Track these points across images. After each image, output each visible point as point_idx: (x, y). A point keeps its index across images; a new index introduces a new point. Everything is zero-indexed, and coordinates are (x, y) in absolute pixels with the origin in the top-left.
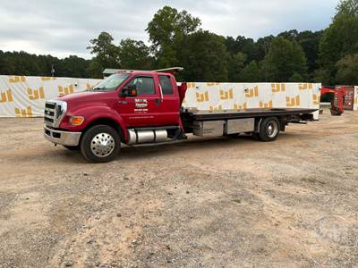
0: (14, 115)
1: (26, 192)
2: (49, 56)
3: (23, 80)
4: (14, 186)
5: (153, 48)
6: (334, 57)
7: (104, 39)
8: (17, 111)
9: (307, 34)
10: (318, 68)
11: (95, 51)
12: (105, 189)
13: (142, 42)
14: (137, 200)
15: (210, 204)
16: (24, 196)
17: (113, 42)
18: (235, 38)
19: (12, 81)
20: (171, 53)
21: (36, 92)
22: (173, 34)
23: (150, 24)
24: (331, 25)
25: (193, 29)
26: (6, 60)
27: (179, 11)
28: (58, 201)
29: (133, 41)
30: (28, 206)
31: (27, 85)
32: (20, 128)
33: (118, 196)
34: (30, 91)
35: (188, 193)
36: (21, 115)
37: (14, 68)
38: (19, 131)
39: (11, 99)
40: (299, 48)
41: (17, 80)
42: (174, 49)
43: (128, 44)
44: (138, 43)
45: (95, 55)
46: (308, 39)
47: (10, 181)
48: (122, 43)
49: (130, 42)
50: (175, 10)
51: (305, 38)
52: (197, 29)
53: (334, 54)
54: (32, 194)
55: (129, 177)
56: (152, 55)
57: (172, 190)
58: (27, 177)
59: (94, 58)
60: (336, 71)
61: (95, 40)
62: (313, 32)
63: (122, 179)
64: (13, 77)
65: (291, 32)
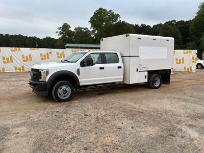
0: (14, 71)
1: (17, 127)
2: (35, 37)
3: (20, 50)
4: (9, 122)
5: (93, 32)
6: (198, 35)
7: (66, 27)
8: (16, 68)
9: (181, 22)
10: (189, 42)
11: (60, 34)
12: (72, 123)
13: (87, 28)
14: (96, 134)
15: (152, 138)
16: (16, 130)
17: (70, 29)
18: (140, 25)
19: (12, 50)
20: (103, 34)
21: (27, 57)
22: (104, 23)
23: (91, 18)
24: (196, 17)
25: (115, 21)
26: (11, 39)
27: (108, 10)
28: (40, 136)
29: (82, 28)
30: (18, 140)
31: (22, 53)
32: (17, 79)
33: (82, 130)
34: (23, 57)
35: (132, 128)
36: (18, 71)
37: (15, 44)
38: (17, 81)
39: (12, 62)
40: (178, 30)
41: (16, 50)
42: (105, 32)
43: (79, 30)
44: (85, 29)
45: (60, 36)
46: (182, 25)
47: (7, 117)
48: (76, 29)
49: (80, 28)
50: (105, 10)
51: (181, 24)
52: (118, 20)
53: (198, 33)
54: (22, 129)
55: (87, 113)
56: (92, 36)
57: (120, 125)
58: (19, 114)
59: (59, 38)
60: (200, 43)
61: (61, 28)
62: (185, 21)
63: (83, 115)
64: (14, 48)
65: (172, 21)
